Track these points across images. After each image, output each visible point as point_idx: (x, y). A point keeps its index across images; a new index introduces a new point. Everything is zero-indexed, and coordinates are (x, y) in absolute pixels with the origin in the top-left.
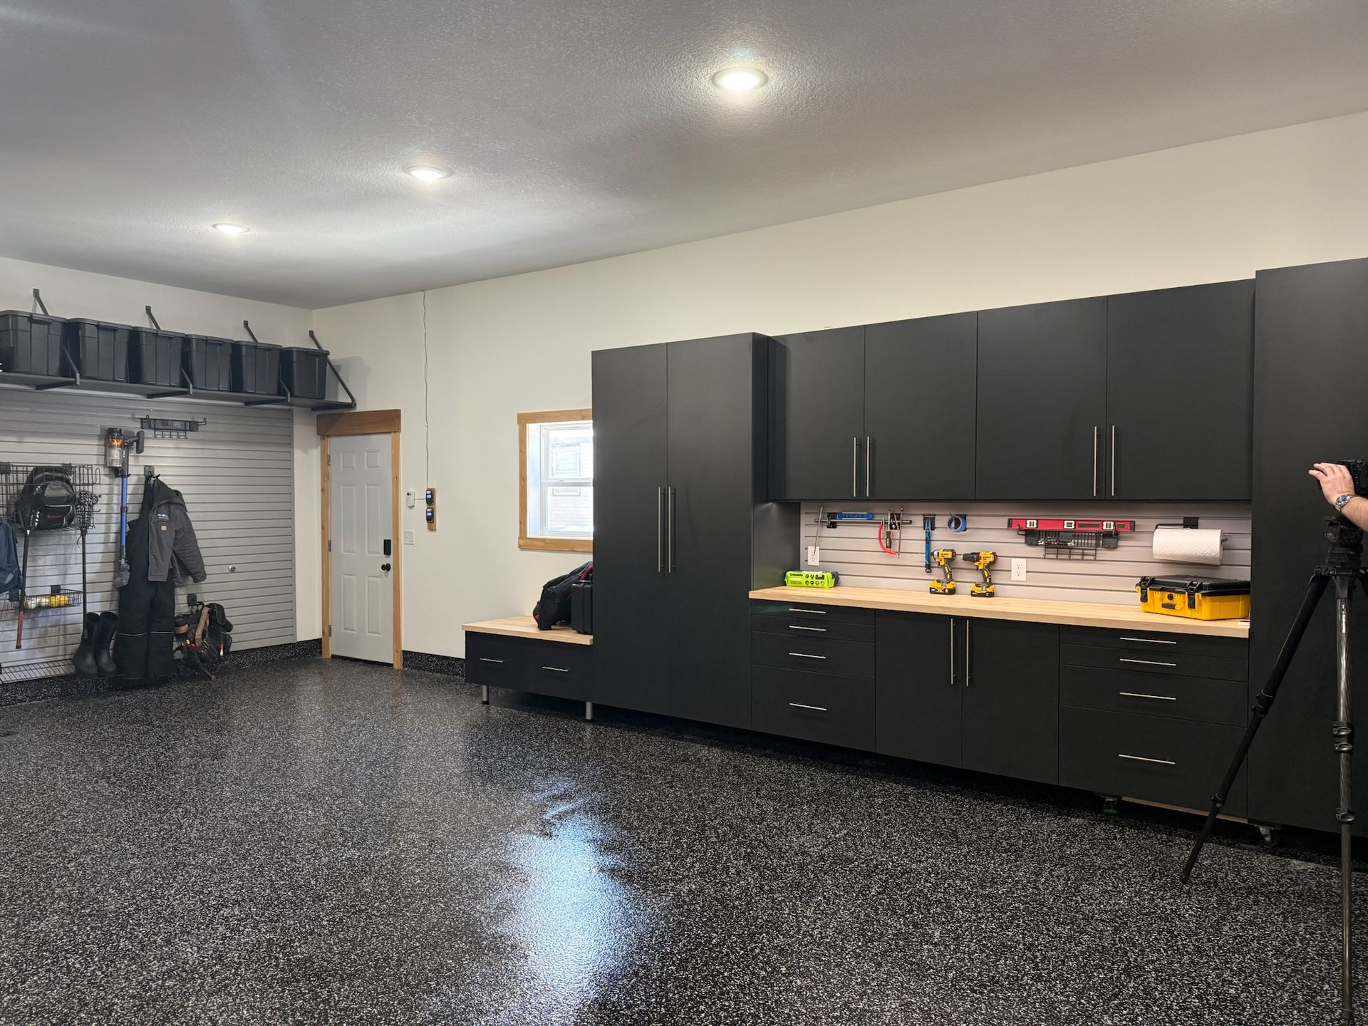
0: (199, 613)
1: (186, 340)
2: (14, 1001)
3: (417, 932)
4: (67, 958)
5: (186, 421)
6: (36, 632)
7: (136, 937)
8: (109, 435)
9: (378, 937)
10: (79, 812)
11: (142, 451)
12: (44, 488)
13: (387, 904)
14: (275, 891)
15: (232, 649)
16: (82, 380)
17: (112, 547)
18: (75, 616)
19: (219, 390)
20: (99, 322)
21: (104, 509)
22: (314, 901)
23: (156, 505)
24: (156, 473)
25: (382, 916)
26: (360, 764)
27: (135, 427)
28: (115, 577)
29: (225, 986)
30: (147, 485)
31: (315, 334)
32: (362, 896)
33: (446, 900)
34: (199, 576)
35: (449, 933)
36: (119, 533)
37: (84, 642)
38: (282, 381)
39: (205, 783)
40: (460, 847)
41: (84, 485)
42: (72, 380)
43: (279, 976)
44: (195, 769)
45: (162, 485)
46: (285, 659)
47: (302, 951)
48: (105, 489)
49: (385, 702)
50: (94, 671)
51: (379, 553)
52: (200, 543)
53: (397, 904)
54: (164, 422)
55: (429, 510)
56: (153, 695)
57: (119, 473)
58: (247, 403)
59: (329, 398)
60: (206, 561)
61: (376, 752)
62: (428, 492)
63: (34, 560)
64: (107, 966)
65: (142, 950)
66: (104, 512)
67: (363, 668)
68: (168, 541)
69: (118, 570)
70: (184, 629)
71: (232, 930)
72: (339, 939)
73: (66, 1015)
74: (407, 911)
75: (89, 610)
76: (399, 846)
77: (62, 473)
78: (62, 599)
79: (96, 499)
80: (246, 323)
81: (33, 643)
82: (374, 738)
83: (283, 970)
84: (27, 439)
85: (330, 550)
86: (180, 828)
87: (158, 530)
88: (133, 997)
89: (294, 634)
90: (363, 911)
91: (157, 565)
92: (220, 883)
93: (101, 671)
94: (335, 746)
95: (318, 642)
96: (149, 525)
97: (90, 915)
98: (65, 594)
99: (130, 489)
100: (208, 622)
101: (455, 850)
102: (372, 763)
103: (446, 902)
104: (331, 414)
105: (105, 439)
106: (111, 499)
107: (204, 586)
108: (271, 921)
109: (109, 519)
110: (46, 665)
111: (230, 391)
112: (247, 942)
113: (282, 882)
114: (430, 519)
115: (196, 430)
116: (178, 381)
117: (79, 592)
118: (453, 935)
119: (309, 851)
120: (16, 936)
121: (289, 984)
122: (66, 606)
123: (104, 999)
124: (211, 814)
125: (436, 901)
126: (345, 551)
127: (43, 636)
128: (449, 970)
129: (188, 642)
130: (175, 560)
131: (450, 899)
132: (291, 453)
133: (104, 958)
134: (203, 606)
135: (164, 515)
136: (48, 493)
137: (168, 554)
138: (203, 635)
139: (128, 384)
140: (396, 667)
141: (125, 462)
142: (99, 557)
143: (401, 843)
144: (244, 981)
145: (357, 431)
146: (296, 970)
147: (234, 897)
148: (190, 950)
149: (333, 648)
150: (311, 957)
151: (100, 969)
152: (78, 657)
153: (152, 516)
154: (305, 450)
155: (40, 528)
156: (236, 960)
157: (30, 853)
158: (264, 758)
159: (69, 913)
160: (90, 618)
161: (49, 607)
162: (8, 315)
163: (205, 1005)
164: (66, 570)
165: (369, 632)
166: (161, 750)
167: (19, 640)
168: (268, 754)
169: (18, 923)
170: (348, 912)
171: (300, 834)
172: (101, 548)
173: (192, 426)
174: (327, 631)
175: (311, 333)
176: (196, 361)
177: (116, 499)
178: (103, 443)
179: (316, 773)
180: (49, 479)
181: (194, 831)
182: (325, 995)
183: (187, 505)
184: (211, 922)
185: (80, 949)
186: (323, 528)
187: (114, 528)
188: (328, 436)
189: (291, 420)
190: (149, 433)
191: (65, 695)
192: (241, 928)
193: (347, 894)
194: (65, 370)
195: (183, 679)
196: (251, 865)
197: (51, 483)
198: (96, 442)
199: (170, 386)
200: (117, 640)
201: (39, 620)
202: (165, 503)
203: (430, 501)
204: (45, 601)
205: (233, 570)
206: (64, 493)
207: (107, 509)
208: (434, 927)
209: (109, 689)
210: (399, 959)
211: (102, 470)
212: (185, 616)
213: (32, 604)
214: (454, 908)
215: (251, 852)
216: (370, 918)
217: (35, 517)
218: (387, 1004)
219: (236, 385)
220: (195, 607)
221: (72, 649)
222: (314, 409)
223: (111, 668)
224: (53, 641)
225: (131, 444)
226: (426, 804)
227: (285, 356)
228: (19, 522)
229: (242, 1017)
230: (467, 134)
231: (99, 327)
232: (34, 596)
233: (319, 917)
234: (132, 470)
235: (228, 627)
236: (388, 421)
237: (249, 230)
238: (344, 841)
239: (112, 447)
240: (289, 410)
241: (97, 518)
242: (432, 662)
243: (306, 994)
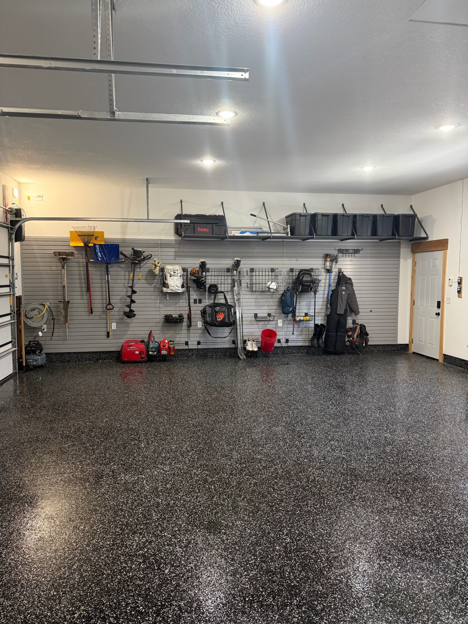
0: (356, 327)
1: (355, 216)
2: (262, 450)
3: (401, 473)
4: (279, 442)
5: (355, 250)
6: (299, 329)
7: (301, 442)
8: (326, 256)
9: (384, 470)
10: (299, 395)
11: (337, 262)
12: (303, 277)
13: (393, 459)
14: (352, 440)
15: (368, 344)
16: (316, 236)
17: (325, 299)
18: (312, 325)
19: (367, 236)
20: (323, 213)
21: (323, 285)
22: (365, 449)
23: (341, 284)
24: (342, 271)
25: (389, 463)
26: (407, 400)
27: (335, 253)
28: (326, 311)
29: (323, 468)
30: (339, 276)
31: (413, 207)
32: (385, 453)
33: (420, 465)
34: (357, 313)
35: (415, 478)
36: (328, 294)
37: (314, 335)
38: (395, 230)
39: (343, 394)
40: (436, 446)
41: (316, 276)
42: (313, 236)
43: (342, 471)
44: (341, 388)
45: (344, 276)
46: (392, 351)
47: (354, 465)
48: (324, 277)
49: (429, 376)
50: (317, 345)
51: (435, 307)
52: (358, 300)
53: (398, 460)
54: (347, 250)
55: (459, 287)
56: (337, 358)
57: (329, 271)
58: (381, 240)
59: (415, 236)
60: (359, 307)
61: (415, 397)
62: (459, 279)
63: (300, 303)
64: (290, 448)
65: (302, 447)
66: (323, 286)
67: (425, 359)
68: (345, 298)
69: (327, 308)
70: (350, 333)
71: (332, 450)
72: (369, 466)
73: (273, 459)
74: (401, 464)
75: (316, 323)
76: (409, 438)
77: (308, 272)
78: (308, 318)
79: (319, 281)
80: (382, 205)
81: (298, 333)
82: (417, 391)
83: (344, 470)
84: (299, 259)
85: (414, 305)
86: (328, 409)
87: (342, 293)
88: (294, 461)
89: (396, 341)
90: (382, 458)
91: (340, 308)
92: (334, 432)
93: (319, 346)
94: (399, 390)
95: (407, 345)
96: (338, 291)
97: (290, 430)
98: (309, 316)
99: (332, 277)
100: (359, 332)
101: (433, 446)
102: (412, 401)
103: (419, 466)
104: (418, 243)
105: (325, 258)
106: (326, 281)
107: (359, 317)
108: (347, 451)
109: (325, 289)
110: (302, 341)
111: (372, 236)
112: (336, 456)
113: (356, 438)
114: (459, 292)
115: (359, 253)
116: (351, 233)
117: (313, 316)
118: (416, 479)
119: (371, 429)
120: (268, 430)
121: (344, 475)
122: (309, 320)
123: (285, 458)
124: (341, 406)
125: (415, 464)
126: (420, 305)
127: (302, 331)
128: (408, 493)
129: (351, 339)
130: (348, 306)
131: (422, 465)
132: (399, 261)
133: (290, 445)
134: (358, 325)
135: (344, 288)
136: (304, 279)
137: (345, 303)
138: (357, 336)
139: (333, 237)
140: (440, 361)
141: (331, 267)
142: (321, 303)
143: (410, 437)
144: (330, 468)
145: (428, 250)
146: (349, 471)
147: (337, 438)
148: (316, 452)
149: (413, 349)
150: (356, 468)
151: (288, 448)
152: (312, 340)
153: (340, 288)
154: (405, 260)
155: (301, 292)
156: (330, 460)
157: (281, 405)
158: (369, 389)
159: (285, 427)
160: (316, 326)
161: (303, 321)
162: (293, 215)
163: (314, 472)
164: (310, 307)
165: (429, 344)
166: (332, 379)
167: (293, 331)
168: (371, 388)
169: (270, 426)
170: (376, 457)
171: (370, 422)
172: (321, 300)
173: (356, 251)
174: (411, 341)
175: (411, 206)
176: (358, 224)
177: (327, 281)
178: (324, 260)
179: (386, 400)
180: (305, 274)
181: (333, 411)
182: (355, 484)
183: (354, 284)
184: (326, 444)
185: (284, 440)
186: (411, 295)
187: (326, 292)
188: (416, 253)
189: (399, 246)
190: (340, 255)
191: (308, 353)
192: (335, 450)
193: (379, 450)
194: (311, 233)
195: (350, 353)
196: (348, 428)
197: (305, 275)
198: (322, 260)
199: (348, 236)
200: (326, 335)
201: (300, 325)
202: (345, 283)
203: (460, 283)
204: (302, 318)
205: (371, 311)
206: (309, 279)
207: (324, 285)
208: (409, 474)
209: (323, 353)
210: (389, 481)
211: (323, 270)
212: (351, 328)
213: (298, 319)
214: (422, 470)
215: (349, 424)
216: (384, 462)
217: (300, 288)
218: (377, 496)
219: (374, 233)
220: (355, 325)
221: (311, 336)
222: (410, 241)
223: (322, 345)
224: (305, 333)
225: (334, 260)
226: (428, 424)
227: (396, 219)
228: (294, 289)
229: (324, 480)
230: (462, 105)
231: (323, 215)
232: (299, 316)
233: (365, 455)
234: (334, 270)
235: (367, 334)
236: (442, 244)
237: (376, 167)
238: (386, 430)
239: (327, 261)
240: (399, 242)
241: (320, 288)
242: (457, 361)
243: (348, 481)
